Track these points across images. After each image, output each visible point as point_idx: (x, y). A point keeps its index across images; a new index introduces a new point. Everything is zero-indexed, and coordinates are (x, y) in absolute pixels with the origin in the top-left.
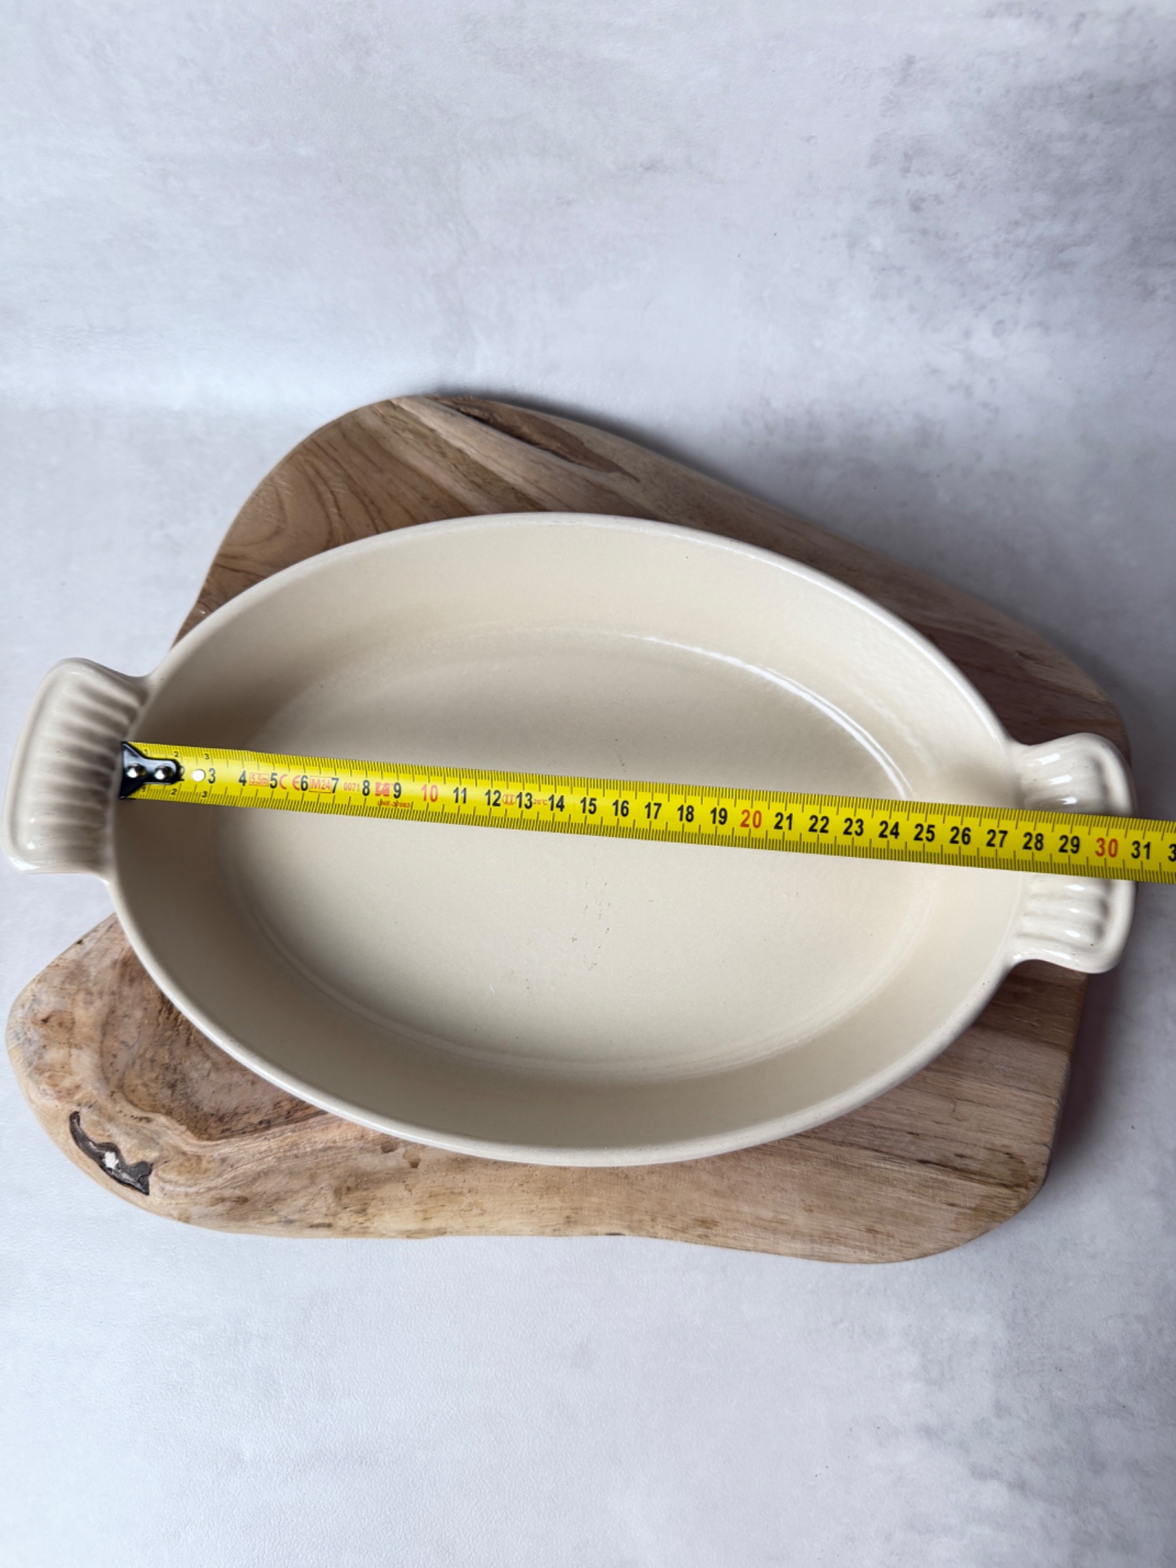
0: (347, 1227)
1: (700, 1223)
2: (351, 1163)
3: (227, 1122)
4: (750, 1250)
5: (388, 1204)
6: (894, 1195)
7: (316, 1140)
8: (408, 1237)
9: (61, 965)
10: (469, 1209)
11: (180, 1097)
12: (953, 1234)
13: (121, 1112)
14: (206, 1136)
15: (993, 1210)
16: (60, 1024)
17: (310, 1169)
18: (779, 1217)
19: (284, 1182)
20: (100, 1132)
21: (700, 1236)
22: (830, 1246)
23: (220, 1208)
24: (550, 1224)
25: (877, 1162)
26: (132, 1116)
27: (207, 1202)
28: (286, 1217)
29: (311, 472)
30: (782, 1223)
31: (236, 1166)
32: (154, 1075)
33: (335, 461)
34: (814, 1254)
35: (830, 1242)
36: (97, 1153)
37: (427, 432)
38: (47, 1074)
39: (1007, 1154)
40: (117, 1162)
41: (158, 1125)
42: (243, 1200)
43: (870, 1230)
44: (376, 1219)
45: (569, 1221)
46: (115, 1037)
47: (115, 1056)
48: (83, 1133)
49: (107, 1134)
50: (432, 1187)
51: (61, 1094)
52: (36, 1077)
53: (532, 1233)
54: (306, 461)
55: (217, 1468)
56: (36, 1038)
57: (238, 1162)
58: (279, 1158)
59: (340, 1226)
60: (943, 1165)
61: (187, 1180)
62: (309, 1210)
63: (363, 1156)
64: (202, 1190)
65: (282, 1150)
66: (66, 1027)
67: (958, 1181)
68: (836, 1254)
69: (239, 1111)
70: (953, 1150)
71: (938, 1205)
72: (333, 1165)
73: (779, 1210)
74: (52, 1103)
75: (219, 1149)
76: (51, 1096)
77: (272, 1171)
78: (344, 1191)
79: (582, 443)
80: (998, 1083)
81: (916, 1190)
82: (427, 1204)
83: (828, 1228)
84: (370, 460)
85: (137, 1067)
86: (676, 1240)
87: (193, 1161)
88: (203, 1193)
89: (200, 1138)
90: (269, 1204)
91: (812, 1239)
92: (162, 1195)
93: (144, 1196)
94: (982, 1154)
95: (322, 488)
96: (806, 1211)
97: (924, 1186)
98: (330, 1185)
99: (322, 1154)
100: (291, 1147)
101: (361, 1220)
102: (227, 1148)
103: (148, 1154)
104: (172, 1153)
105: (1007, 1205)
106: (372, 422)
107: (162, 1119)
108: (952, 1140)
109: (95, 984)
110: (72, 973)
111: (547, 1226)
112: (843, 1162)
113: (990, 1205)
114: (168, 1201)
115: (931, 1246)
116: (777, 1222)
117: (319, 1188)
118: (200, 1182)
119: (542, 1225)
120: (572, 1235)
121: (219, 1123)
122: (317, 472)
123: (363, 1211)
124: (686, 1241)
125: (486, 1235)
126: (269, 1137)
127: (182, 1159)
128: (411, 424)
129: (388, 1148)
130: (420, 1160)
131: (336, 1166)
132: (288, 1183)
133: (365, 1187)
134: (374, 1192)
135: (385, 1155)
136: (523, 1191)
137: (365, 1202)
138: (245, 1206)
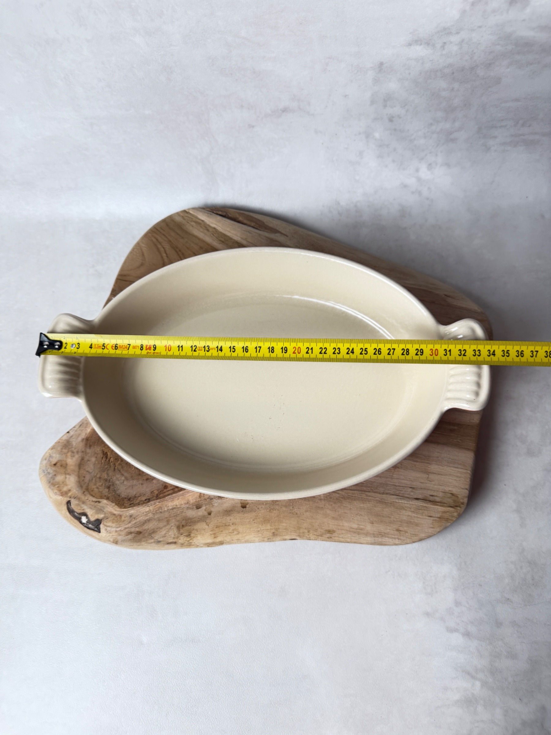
0: (183, 543)
1: (327, 532)
2: (184, 514)
3: (132, 501)
4: (349, 543)
5: (199, 532)
6: (406, 514)
7: (169, 505)
8: (208, 546)
9: (61, 442)
10: (233, 532)
11: (112, 492)
12: (432, 529)
13: (88, 499)
14: (123, 507)
15: (447, 518)
16: (61, 466)
17: (167, 518)
18: (360, 527)
19: (156, 524)
20: (80, 508)
21: (328, 538)
22: (382, 538)
23: (130, 537)
24: (266, 536)
25: (398, 500)
26: (92, 501)
27: (124, 534)
28: (157, 540)
29: (154, 240)
30: (361, 529)
31: (136, 518)
32: (100, 484)
33: (164, 235)
34: (375, 542)
35: (382, 537)
36: (79, 517)
37: (201, 222)
38: (57, 486)
39: (451, 494)
40: (87, 520)
41: (103, 504)
42: (139, 533)
43: (398, 530)
44: (194, 539)
45: (274, 534)
46: (84, 469)
47: (84, 477)
48: (72, 509)
49: (83, 508)
50: (217, 523)
51: (63, 494)
52: (52, 487)
53: (259, 541)
54: (153, 236)
55: (133, 648)
56: (52, 472)
57: (137, 516)
58: (154, 514)
59: (180, 543)
60: (425, 500)
61: (116, 525)
62: (166, 536)
63: (188, 511)
64: (122, 529)
65: (155, 510)
66: (64, 467)
67: (432, 506)
68: (385, 542)
69: (137, 496)
70: (429, 493)
71: (425, 517)
72: (176, 515)
73: (360, 523)
74: (60, 498)
75: (129, 512)
76: (59, 494)
77: (151, 519)
78: (181, 526)
79: (264, 223)
80: (445, 466)
81: (415, 511)
82: (215, 531)
83: (381, 530)
84: (178, 234)
85: (94, 481)
86: (319, 540)
87: (118, 517)
88: (122, 530)
89: (121, 508)
90: (150, 534)
91: (374, 535)
92: (106, 532)
93: (98, 533)
94: (441, 494)
95: (159, 246)
96: (371, 523)
97: (418, 509)
98: (175, 524)
99: (171, 511)
100: (158, 509)
101: (188, 539)
102: (132, 511)
103: (99, 516)
104: (110, 515)
105: (453, 515)
106: (178, 219)
107: (105, 501)
108: (428, 490)
109: (75, 449)
110: (65, 445)
111: (265, 537)
112: (384, 501)
113: (446, 515)
114: (109, 535)
115: (423, 535)
116: (359, 529)
117: (170, 526)
118: (121, 525)
119: (263, 537)
120: (275, 541)
121: (128, 501)
122: (157, 240)
123: (189, 535)
124: (323, 540)
125: (240, 543)
126: (149, 505)
127: (114, 516)
128: (194, 219)
129: (198, 507)
130: (212, 512)
131: (177, 516)
132: (158, 524)
133: (189, 525)
134: (193, 527)
135: (197, 510)
136: (255, 523)
137: (190, 531)
138: (141, 535)
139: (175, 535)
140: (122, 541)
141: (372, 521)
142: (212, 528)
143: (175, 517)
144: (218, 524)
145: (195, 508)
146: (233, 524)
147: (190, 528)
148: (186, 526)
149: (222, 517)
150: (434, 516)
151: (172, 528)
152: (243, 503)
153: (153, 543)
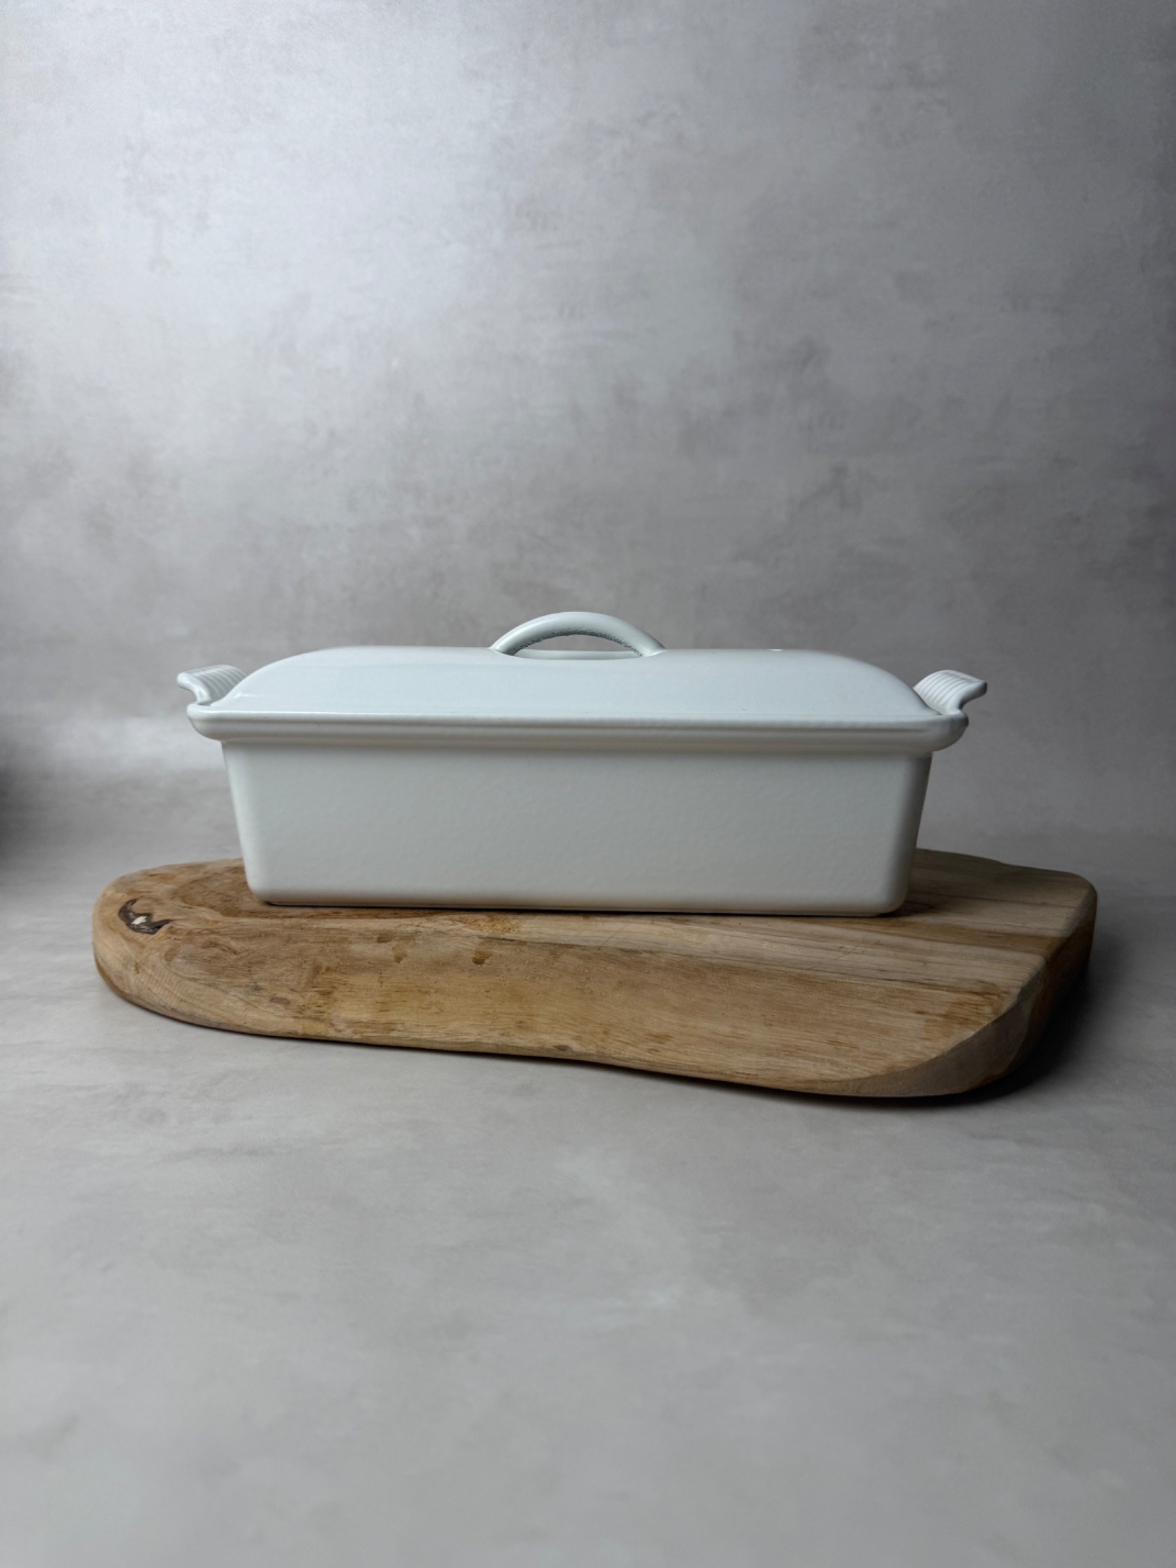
1: (652, 1038)
2: (345, 945)
6: (858, 1007)
10: (428, 1007)
12: (924, 1043)
13: (173, 903)
15: (965, 1017)
18: (737, 1032)
20: (146, 908)
23: (206, 954)
24: (500, 1027)
25: (842, 978)
27: (200, 944)
28: (255, 982)
30: (739, 1037)
31: (241, 924)
35: (788, 1055)
36: (132, 916)
38: (129, 887)
40: (145, 921)
41: (196, 910)
42: (231, 952)
48: (130, 910)
49: (152, 909)
50: (403, 983)
57: (246, 923)
60: (909, 982)
63: (358, 941)
65: (292, 925)
67: (925, 991)
70: (921, 978)
71: (907, 1014)
73: (738, 1025)
74: (121, 896)
75: (239, 920)
76: (124, 893)
78: (323, 969)
81: (882, 1001)
82: (390, 997)
83: (788, 1041)
87: (210, 922)
91: (769, 1052)
92: (163, 934)
93: (151, 936)
97: (891, 996)
98: (314, 960)
99: (324, 931)
102: (246, 920)
103: (175, 917)
104: (195, 919)
105: (980, 1011)
113: (963, 1012)
116: (733, 1037)
119: (493, 1027)
123: (327, 994)
126: (285, 920)
129: (383, 939)
130: (405, 956)
132: (280, 949)
133: (343, 971)
134: (347, 977)
135: (379, 944)
136: (487, 997)
137: (335, 985)
138: (230, 958)
139: (299, 983)
140: (184, 958)
141: (770, 1021)
142: (388, 991)
143: (322, 945)
144: (405, 985)
145: (376, 940)
146: (436, 992)
147: (339, 977)
148: (336, 971)
149: (420, 973)
150: (930, 1011)
151: (304, 966)
152: (480, 953)
153: (242, 989)
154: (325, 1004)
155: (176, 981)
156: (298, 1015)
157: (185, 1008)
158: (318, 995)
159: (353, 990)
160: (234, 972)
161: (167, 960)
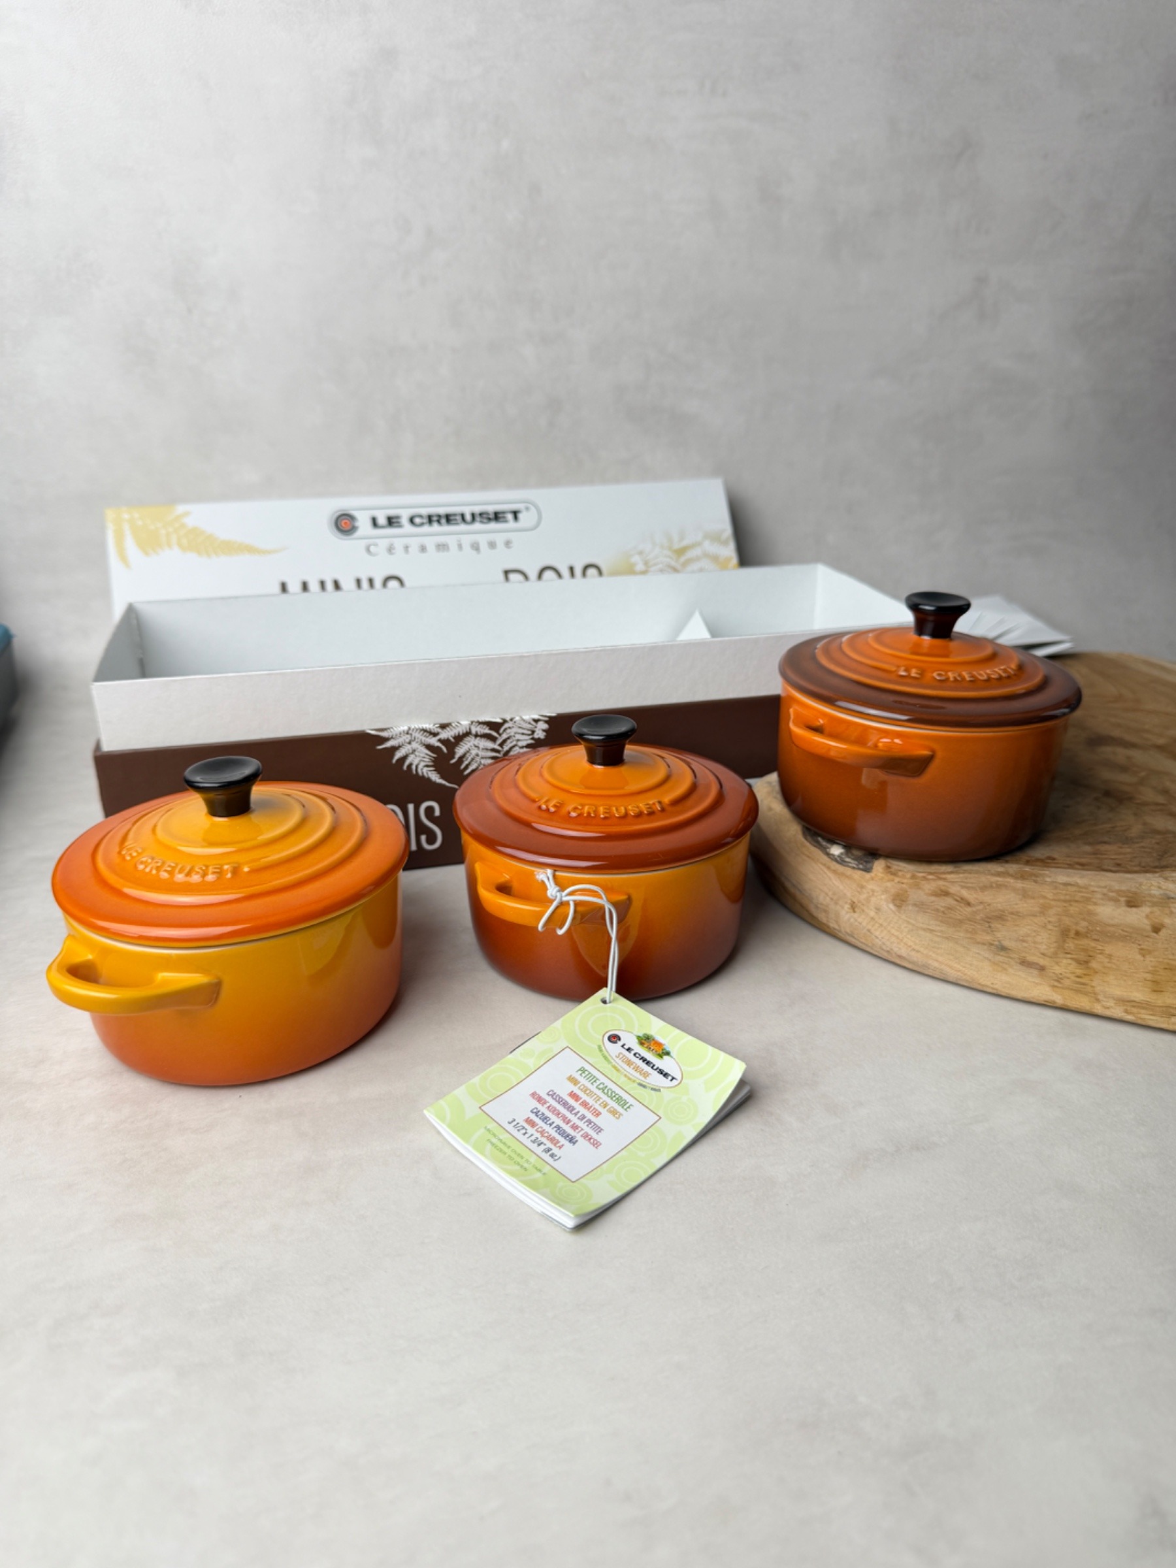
0: (1060, 976)
2: (1089, 906)
5: (1114, 964)
17: (1045, 897)
19: (1013, 901)
23: (941, 901)
27: (930, 890)
28: (999, 941)
40: (844, 851)
42: (966, 903)
44: (1096, 976)
50: (1170, 959)
59: (1054, 972)
63: (1103, 902)
64: (930, 877)
72: (1070, 901)
78: (1071, 934)
82: (1159, 975)
90: (989, 920)
92: (882, 876)
93: (865, 873)
98: (1059, 922)
99: (1062, 886)
101: (1079, 972)
114: (891, 878)
117: (1046, 921)
123: (1084, 963)
129: (1133, 902)
130: (1163, 926)
131: (1072, 903)
132: (1017, 904)
133: (1095, 937)
134: (1102, 946)
135: (1129, 909)
137: (1091, 954)
138: (966, 911)
139: (1049, 947)
140: (915, 905)
142: (1155, 967)
143: (1066, 904)
145: (1123, 904)
147: (1093, 944)
148: (1087, 937)
151: (1050, 927)
153: (985, 947)
154: (1085, 975)
155: (906, 930)
156: (1056, 984)
157: (915, 956)
158: (1074, 963)
159: (1114, 961)
160: (973, 927)
161: (895, 905)
